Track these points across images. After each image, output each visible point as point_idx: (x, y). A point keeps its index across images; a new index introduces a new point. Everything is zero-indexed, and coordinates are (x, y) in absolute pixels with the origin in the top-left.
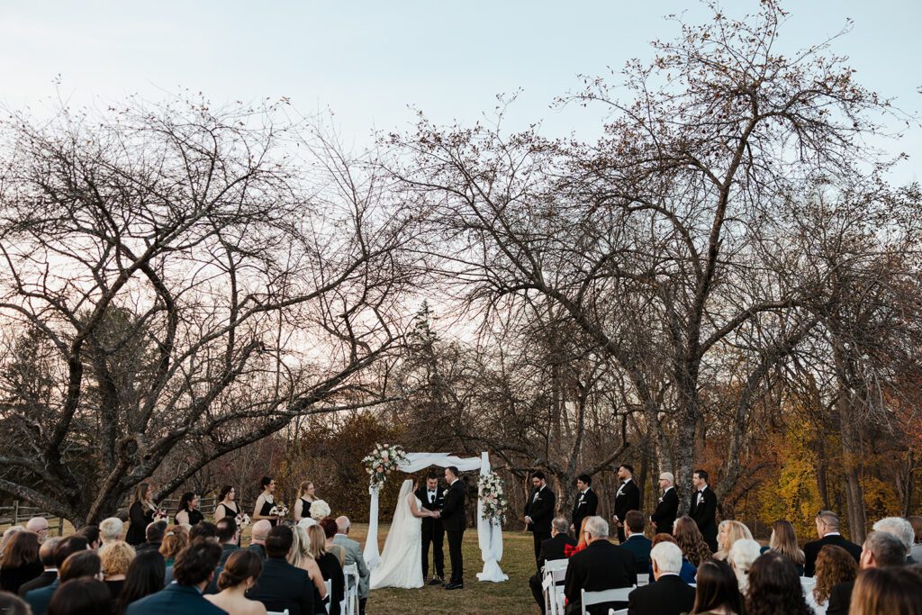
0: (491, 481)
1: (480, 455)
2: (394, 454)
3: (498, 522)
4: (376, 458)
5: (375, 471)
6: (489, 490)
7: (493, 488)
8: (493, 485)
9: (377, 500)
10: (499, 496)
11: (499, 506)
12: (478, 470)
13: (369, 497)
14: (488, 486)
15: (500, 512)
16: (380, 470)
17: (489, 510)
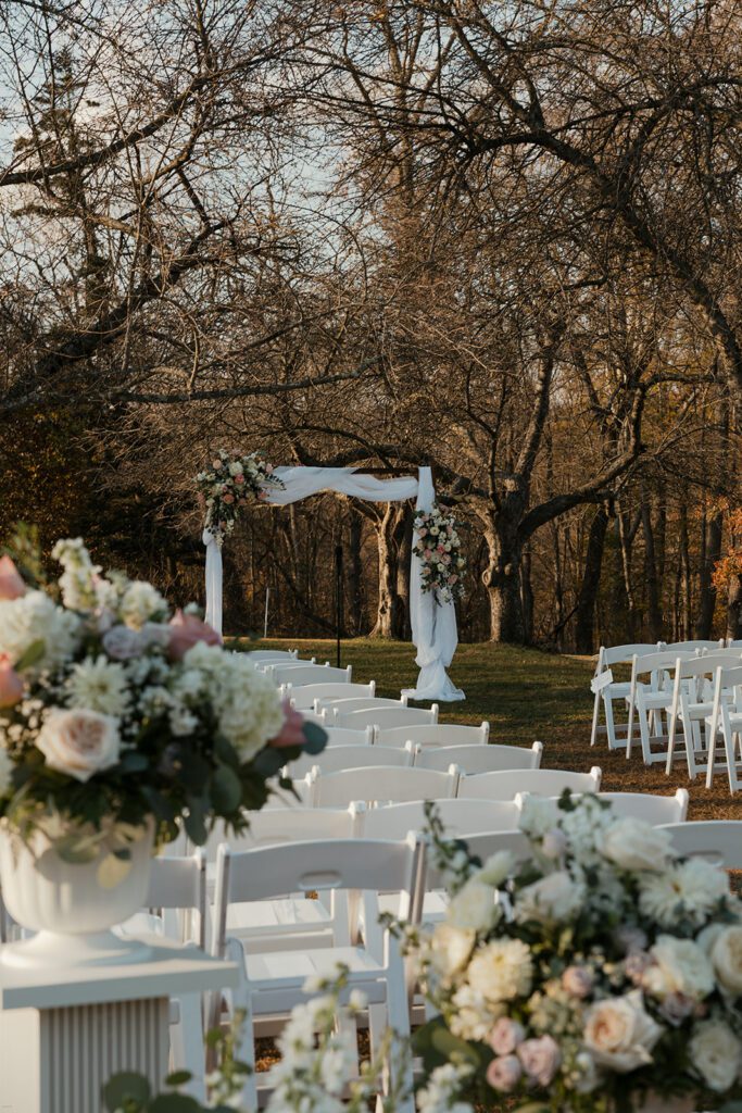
0: (439, 522)
1: (415, 474)
2: (253, 469)
3: (450, 596)
4: (219, 478)
5: (217, 499)
6: (436, 539)
7: (443, 535)
8: (443, 528)
9: (219, 555)
10: (454, 549)
11: (452, 567)
12: (414, 500)
13: (203, 549)
14: (434, 531)
15: (454, 579)
16: (228, 499)
17: (433, 575)
